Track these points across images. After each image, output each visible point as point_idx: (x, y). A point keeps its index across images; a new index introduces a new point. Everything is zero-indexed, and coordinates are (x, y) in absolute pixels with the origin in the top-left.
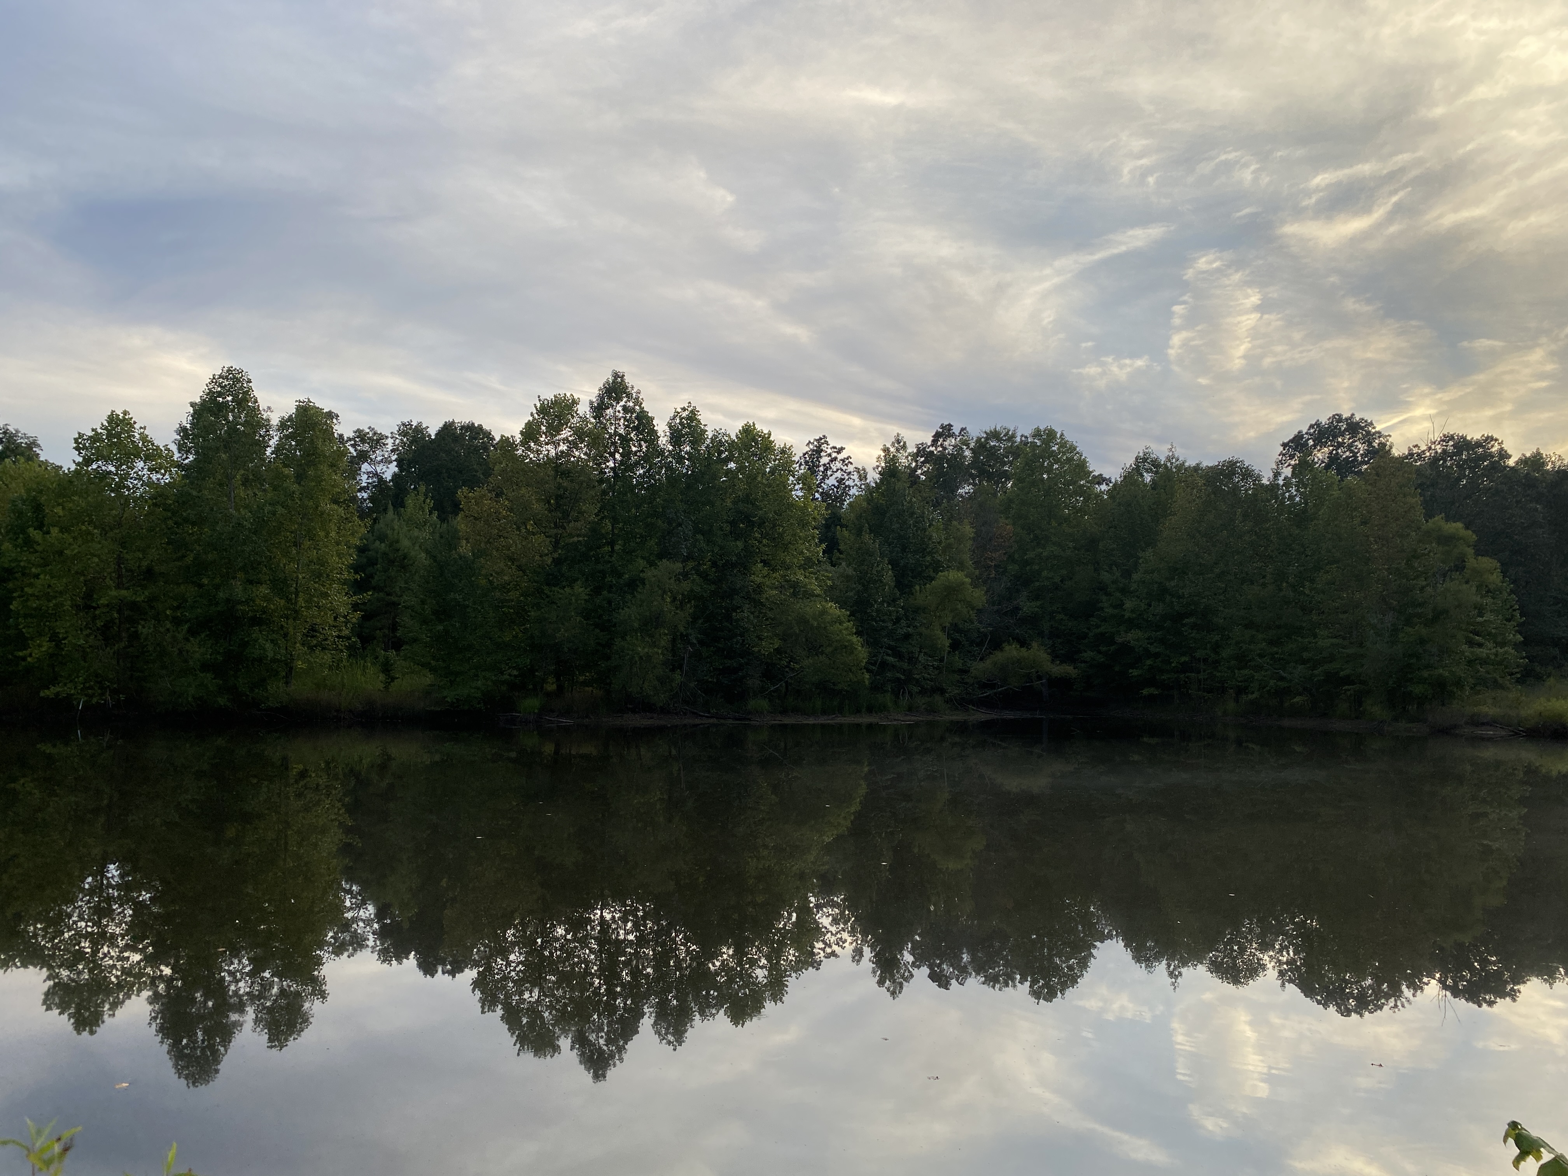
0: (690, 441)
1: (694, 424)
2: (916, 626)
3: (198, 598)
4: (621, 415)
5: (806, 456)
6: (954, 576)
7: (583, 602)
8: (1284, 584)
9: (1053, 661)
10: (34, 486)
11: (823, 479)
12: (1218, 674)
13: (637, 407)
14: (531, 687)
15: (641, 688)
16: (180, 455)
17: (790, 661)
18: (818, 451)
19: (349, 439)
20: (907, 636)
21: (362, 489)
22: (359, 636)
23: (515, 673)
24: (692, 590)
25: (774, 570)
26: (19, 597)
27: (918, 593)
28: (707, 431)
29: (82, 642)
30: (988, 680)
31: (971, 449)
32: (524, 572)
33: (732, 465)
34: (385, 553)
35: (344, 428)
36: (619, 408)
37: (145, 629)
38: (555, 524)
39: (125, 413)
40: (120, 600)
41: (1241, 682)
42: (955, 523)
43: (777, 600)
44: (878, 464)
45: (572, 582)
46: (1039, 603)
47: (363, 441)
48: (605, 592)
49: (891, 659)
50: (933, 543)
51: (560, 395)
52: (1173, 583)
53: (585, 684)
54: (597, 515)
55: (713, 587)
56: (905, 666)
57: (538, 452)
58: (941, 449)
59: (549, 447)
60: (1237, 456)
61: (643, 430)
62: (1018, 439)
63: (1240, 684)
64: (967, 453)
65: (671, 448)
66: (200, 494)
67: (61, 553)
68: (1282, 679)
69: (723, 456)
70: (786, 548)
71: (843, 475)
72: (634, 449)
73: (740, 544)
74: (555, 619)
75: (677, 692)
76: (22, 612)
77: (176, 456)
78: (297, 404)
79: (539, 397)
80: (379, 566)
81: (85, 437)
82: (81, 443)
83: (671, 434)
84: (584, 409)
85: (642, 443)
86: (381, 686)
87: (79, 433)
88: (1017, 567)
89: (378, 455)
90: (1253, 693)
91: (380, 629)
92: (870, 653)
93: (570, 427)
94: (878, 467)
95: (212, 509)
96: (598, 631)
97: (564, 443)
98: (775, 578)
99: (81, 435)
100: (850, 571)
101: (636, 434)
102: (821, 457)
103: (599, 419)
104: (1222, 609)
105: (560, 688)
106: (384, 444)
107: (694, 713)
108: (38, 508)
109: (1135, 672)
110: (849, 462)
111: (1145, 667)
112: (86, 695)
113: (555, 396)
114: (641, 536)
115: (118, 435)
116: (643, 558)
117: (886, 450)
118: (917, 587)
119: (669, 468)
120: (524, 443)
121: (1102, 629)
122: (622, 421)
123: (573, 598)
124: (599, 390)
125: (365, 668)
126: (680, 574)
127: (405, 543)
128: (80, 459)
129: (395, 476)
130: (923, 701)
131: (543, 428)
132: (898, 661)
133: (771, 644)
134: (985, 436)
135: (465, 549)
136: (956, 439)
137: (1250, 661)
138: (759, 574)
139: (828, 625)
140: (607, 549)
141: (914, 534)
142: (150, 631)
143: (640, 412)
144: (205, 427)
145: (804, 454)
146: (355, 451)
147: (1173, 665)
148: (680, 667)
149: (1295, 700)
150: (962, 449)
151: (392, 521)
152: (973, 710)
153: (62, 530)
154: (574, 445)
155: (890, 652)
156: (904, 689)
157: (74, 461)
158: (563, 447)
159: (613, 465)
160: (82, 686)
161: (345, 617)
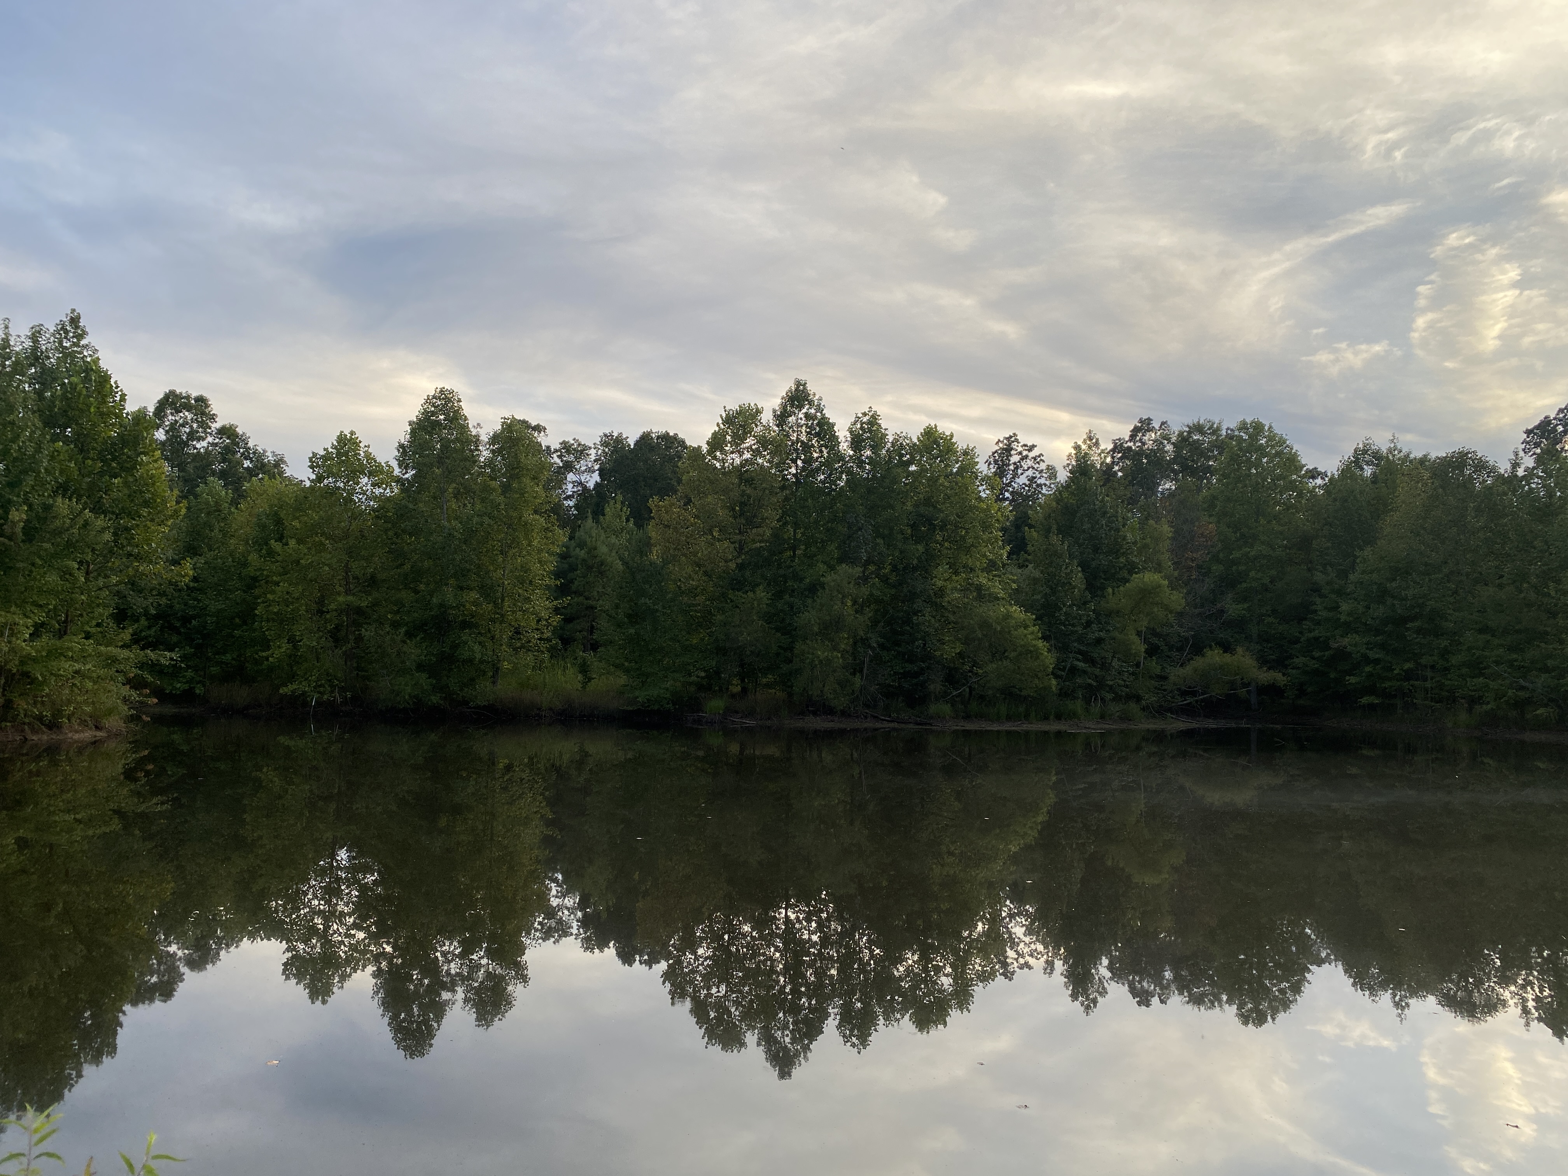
0: (870, 445)
1: (874, 428)
2: (1108, 630)
3: (414, 604)
4: (803, 422)
5: (996, 455)
6: (1150, 578)
7: (765, 606)
8: (1525, 585)
9: (1260, 668)
10: (276, 502)
11: (1013, 478)
12: (1447, 682)
13: (819, 414)
14: (717, 688)
15: (822, 691)
16: (400, 470)
17: (974, 666)
18: (1007, 450)
19: (556, 451)
20: (1099, 641)
21: (569, 498)
22: (561, 639)
23: (703, 674)
24: (871, 595)
25: (956, 573)
26: (263, 602)
27: (1111, 597)
28: (887, 435)
29: (315, 643)
30: (1190, 687)
31: (1173, 444)
32: (710, 576)
33: (913, 468)
34: (584, 560)
35: (550, 440)
36: (801, 415)
37: (367, 633)
38: (740, 529)
39: (352, 433)
40: (347, 605)
41: (1475, 691)
42: (1151, 522)
43: (959, 603)
44: (1069, 462)
45: (754, 587)
46: (1246, 606)
47: (568, 452)
48: (787, 597)
49: (1081, 665)
50: (1128, 543)
51: (744, 405)
52: (1394, 585)
53: (768, 686)
54: (778, 521)
55: (893, 591)
56: (1097, 671)
57: (723, 461)
58: (1140, 444)
59: (733, 456)
60: (1469, 446)
61: (825, 436)
62: (1224, 432)
63: (1473, 693)
64: (1169, 448)
65: (851, 453)
66: (415, 507)
67: (298, 563)
68: (1522, 688)
69: (905, 459)
70: (968, 551)
71: (1034, 473)
72: (815, 455)
73: (921, 548)
74: (738, 623)
75: (857, 696)
76: (265, 616)
77: (397, 471)
78: (503, 420)
79: (725, 407)
80: (579, 572)
81: (318, 456)
82: (314, 462)
83: (852, 439)
84: (767, 417)
85: (823, 449)
86: (579, 686)
87: (313, 453)
88: (1221, 567)
89: (582, 465)
90: (1488, 703)
91: (580, 632)
92: (1058, 659)
93: (754, 436)
94: (1068, 465)
95: (427, 521)
96: (779, 634)
97: (748, 452)
98: (957, 581)
99: (315, 455)
100: (1037, 574)
101: (817, 441)
102: (1011, 456)
103: (782, 427)
104: (1451, 612)
105: (744, 690)
106: (588, 455)
107: (875, 717)
108: (279, 522)
109: (1353, 680)
110: (1041, 460)
111: (1364, 674)
112: (319, 692)
113: (740, 406)
114: (822, 541)
115: (346, 454)
116: (825, 563)
117: (1077, 447)
118: (1110, 590)
119: (849, 472)
120: (711, 452)
121: (1316, 633)
122: (804, 428)
123: (755, 603)
124: (782, 399)
125: (565, 668)
126: (859, 578)
127: (604, 549)
128: (314, 477)
129: (597, 485)
130: (1117, 709)
131: (728, 438)
132: (1089, 666)
133: (952, 648)
134: (1187, 429)
135: (655, 555)
136: (1156, 433)
137: (1485, 668)
138: (941, 576)
139: (1012, 629)
140: (789, 553)
141: (1106, 534)
142: (372, 634)
143: (822, 418)
144: (420, 444)
145: (994, 453)
146: (562, 461)
147: (1395, 672)
148: (861, 671)
149: (1538, 712)
150: (1162, 443)
151: (591, 528)
152: (1172, 718)
153: (300, 541)
154: (757, 453)
155: (1080, 657)
156: (1097, 696)
157: (309, 479)
158: (747, 456)
159: (795, 472)
160: (315, 684)
161: (546, 620)
